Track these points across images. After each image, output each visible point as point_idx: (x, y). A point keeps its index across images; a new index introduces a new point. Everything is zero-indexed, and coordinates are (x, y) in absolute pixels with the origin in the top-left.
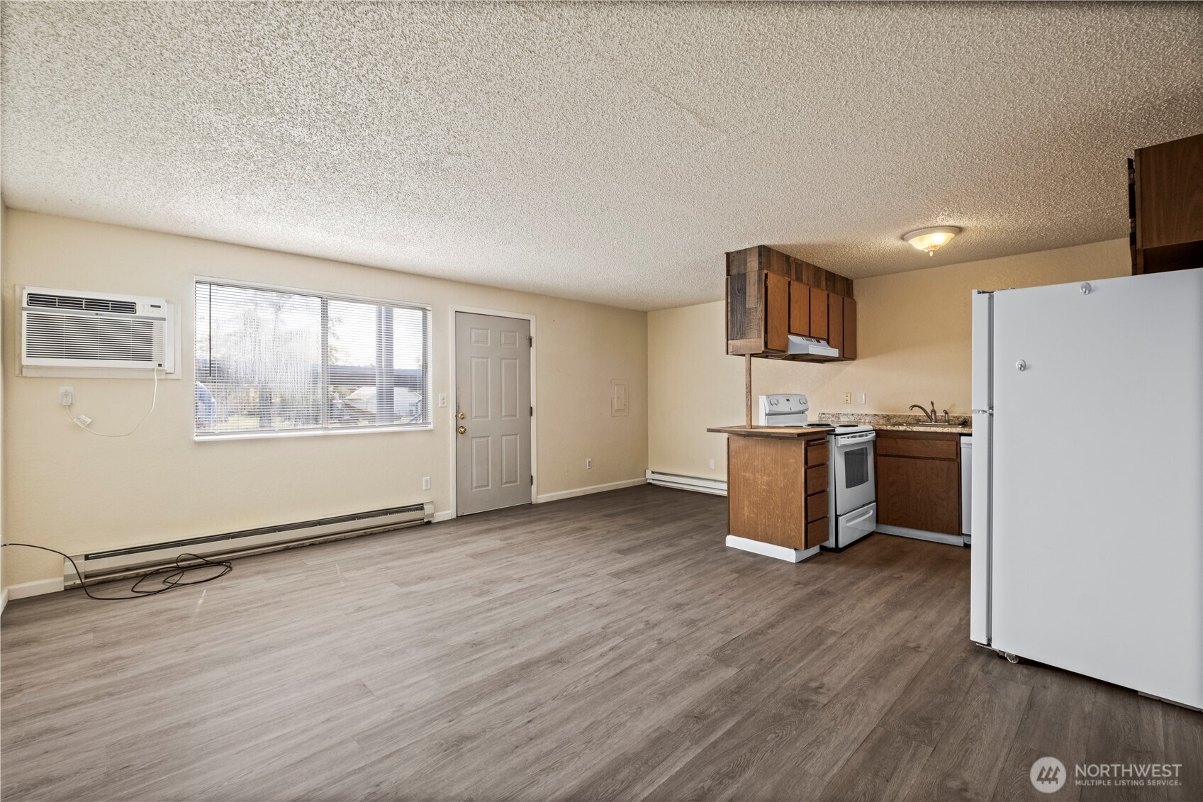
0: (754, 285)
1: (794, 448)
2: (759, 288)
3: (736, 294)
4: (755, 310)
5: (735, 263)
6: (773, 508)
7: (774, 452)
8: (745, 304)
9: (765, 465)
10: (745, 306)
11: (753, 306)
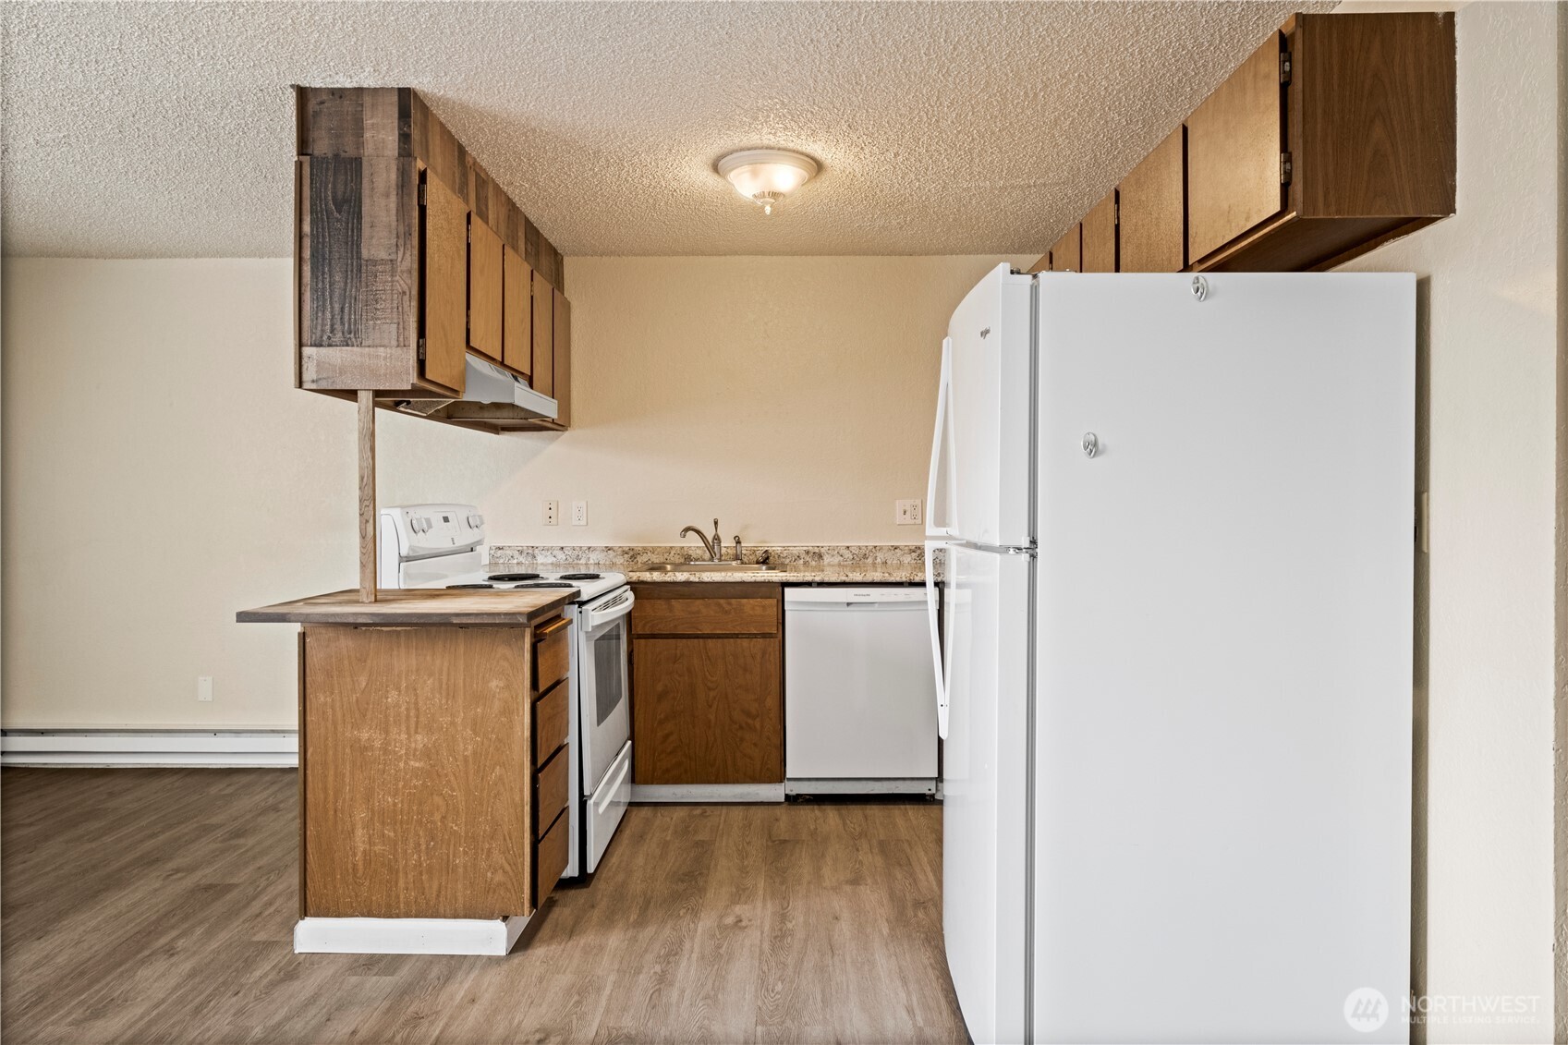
0: (387, 196)
1: (502, 650)
2: (402, 209)
3: (329, 214)
4: (388, 267)
5: (324, 122)
6: (444, 818)
7: (446, 664)
8: (359, 246)
9: (421, 703)
10: (359, 253)
11: (383, 255)
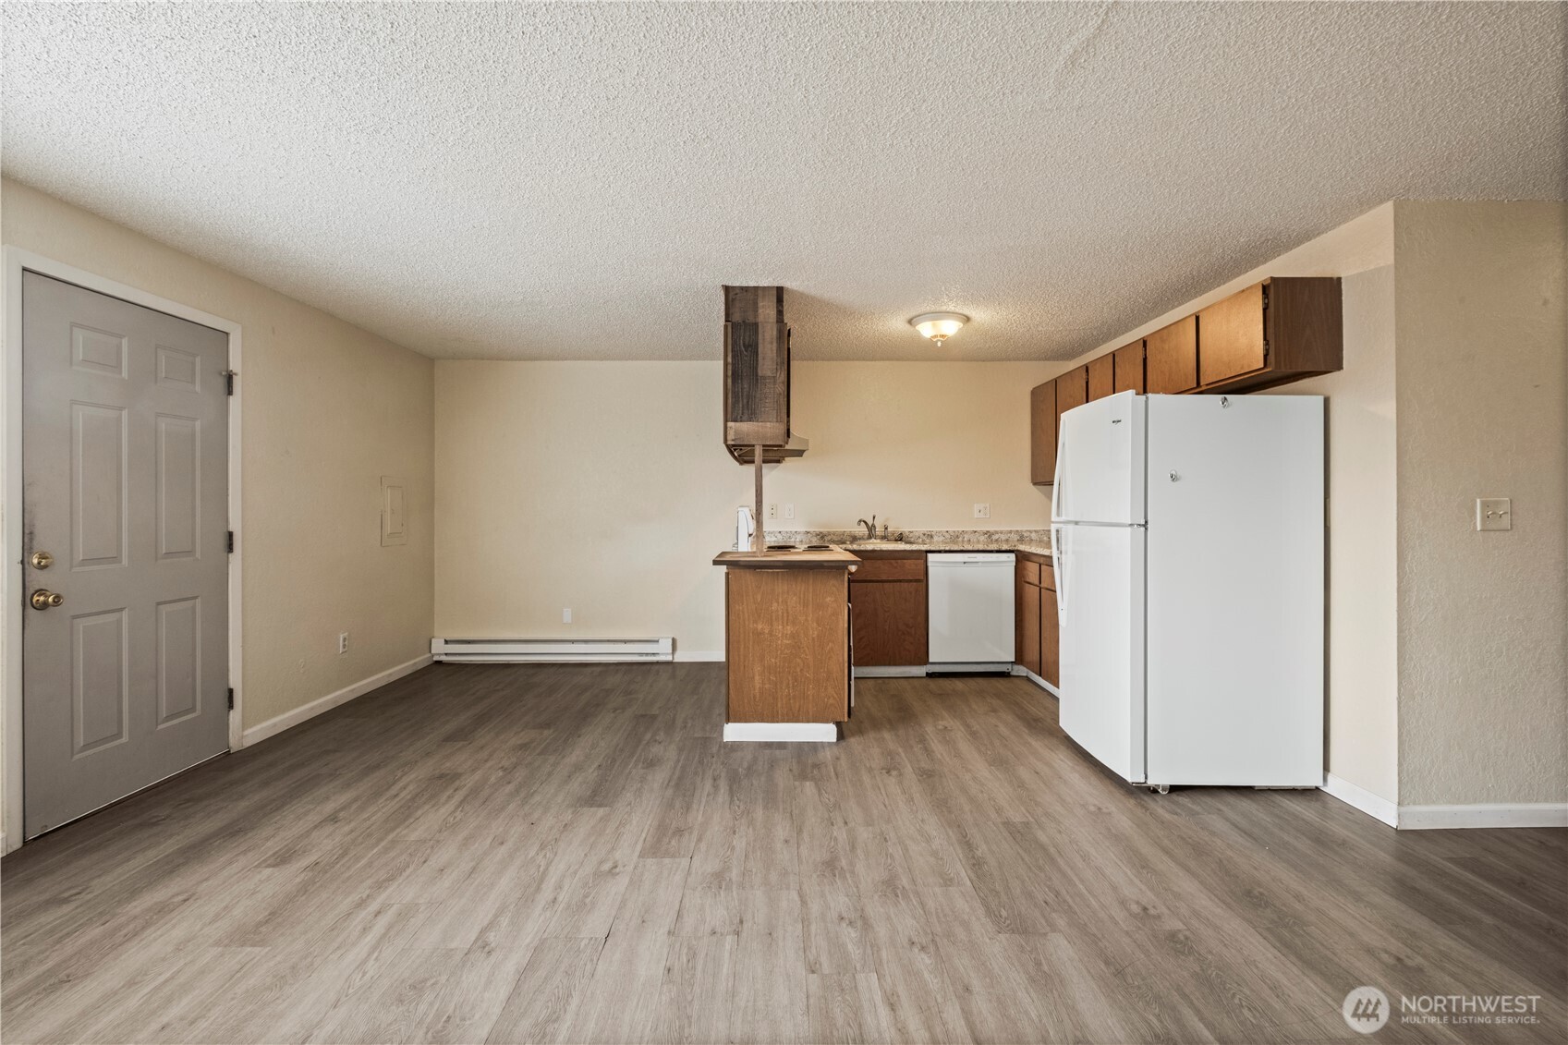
0: (772, 343)
1: (833, 582)
2: (779, 349)
3: (741, 352)
4: (772, 380)
5: (738, 304)
6: (801, 670)
7: (803, 589)
8: (757, 369)
9: (790, 609)
10: (757, 372)
11: (769, 374)
